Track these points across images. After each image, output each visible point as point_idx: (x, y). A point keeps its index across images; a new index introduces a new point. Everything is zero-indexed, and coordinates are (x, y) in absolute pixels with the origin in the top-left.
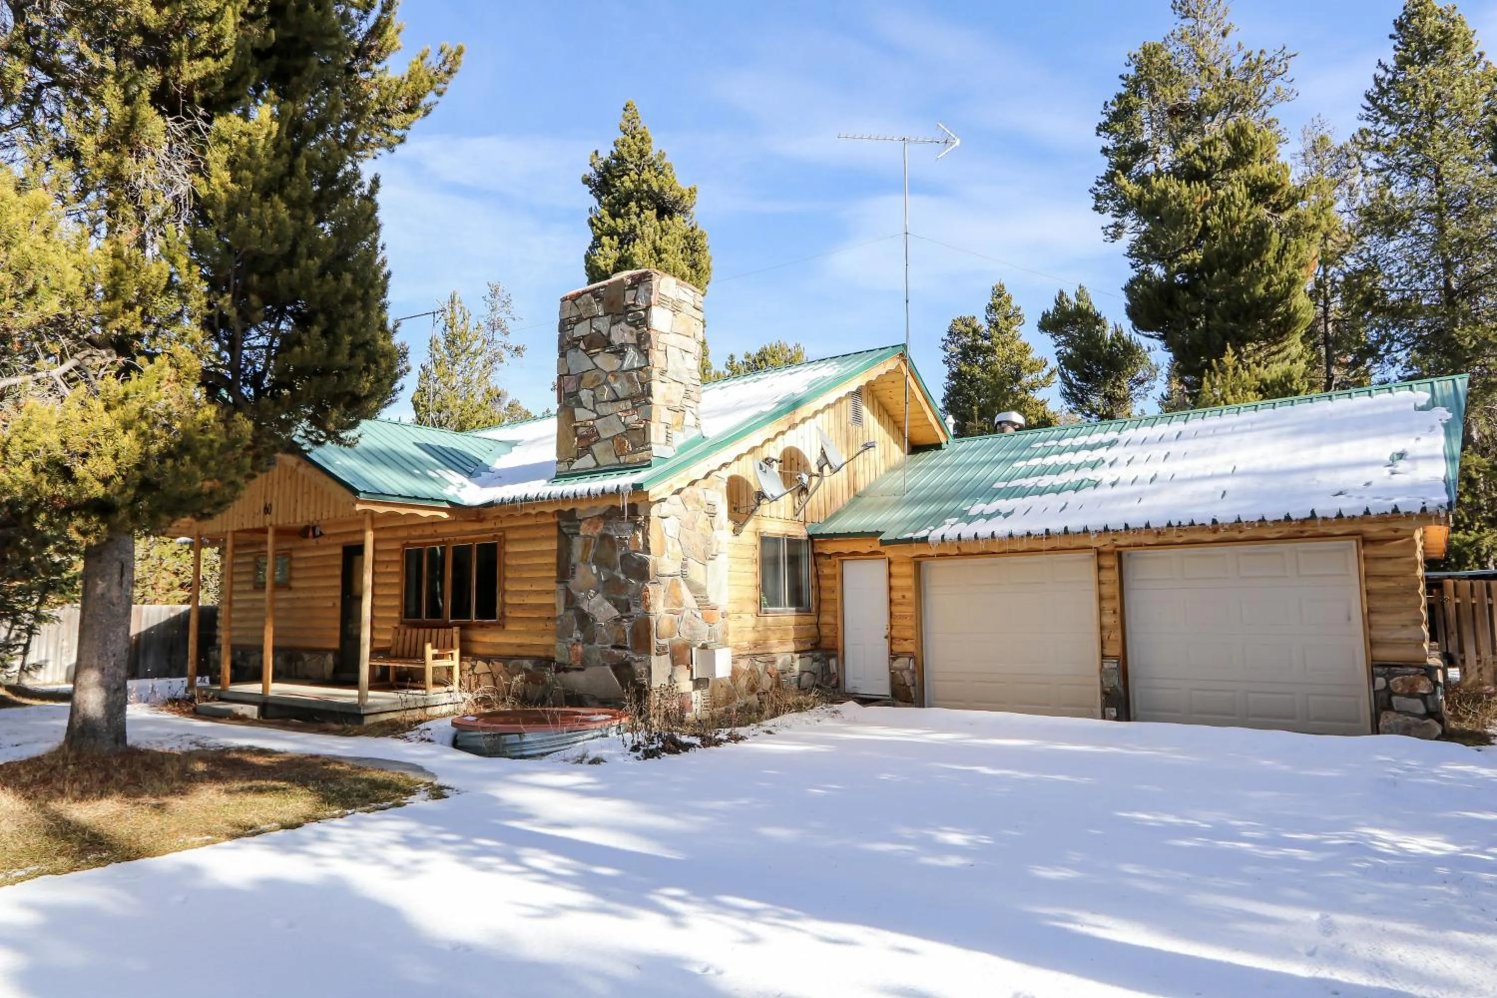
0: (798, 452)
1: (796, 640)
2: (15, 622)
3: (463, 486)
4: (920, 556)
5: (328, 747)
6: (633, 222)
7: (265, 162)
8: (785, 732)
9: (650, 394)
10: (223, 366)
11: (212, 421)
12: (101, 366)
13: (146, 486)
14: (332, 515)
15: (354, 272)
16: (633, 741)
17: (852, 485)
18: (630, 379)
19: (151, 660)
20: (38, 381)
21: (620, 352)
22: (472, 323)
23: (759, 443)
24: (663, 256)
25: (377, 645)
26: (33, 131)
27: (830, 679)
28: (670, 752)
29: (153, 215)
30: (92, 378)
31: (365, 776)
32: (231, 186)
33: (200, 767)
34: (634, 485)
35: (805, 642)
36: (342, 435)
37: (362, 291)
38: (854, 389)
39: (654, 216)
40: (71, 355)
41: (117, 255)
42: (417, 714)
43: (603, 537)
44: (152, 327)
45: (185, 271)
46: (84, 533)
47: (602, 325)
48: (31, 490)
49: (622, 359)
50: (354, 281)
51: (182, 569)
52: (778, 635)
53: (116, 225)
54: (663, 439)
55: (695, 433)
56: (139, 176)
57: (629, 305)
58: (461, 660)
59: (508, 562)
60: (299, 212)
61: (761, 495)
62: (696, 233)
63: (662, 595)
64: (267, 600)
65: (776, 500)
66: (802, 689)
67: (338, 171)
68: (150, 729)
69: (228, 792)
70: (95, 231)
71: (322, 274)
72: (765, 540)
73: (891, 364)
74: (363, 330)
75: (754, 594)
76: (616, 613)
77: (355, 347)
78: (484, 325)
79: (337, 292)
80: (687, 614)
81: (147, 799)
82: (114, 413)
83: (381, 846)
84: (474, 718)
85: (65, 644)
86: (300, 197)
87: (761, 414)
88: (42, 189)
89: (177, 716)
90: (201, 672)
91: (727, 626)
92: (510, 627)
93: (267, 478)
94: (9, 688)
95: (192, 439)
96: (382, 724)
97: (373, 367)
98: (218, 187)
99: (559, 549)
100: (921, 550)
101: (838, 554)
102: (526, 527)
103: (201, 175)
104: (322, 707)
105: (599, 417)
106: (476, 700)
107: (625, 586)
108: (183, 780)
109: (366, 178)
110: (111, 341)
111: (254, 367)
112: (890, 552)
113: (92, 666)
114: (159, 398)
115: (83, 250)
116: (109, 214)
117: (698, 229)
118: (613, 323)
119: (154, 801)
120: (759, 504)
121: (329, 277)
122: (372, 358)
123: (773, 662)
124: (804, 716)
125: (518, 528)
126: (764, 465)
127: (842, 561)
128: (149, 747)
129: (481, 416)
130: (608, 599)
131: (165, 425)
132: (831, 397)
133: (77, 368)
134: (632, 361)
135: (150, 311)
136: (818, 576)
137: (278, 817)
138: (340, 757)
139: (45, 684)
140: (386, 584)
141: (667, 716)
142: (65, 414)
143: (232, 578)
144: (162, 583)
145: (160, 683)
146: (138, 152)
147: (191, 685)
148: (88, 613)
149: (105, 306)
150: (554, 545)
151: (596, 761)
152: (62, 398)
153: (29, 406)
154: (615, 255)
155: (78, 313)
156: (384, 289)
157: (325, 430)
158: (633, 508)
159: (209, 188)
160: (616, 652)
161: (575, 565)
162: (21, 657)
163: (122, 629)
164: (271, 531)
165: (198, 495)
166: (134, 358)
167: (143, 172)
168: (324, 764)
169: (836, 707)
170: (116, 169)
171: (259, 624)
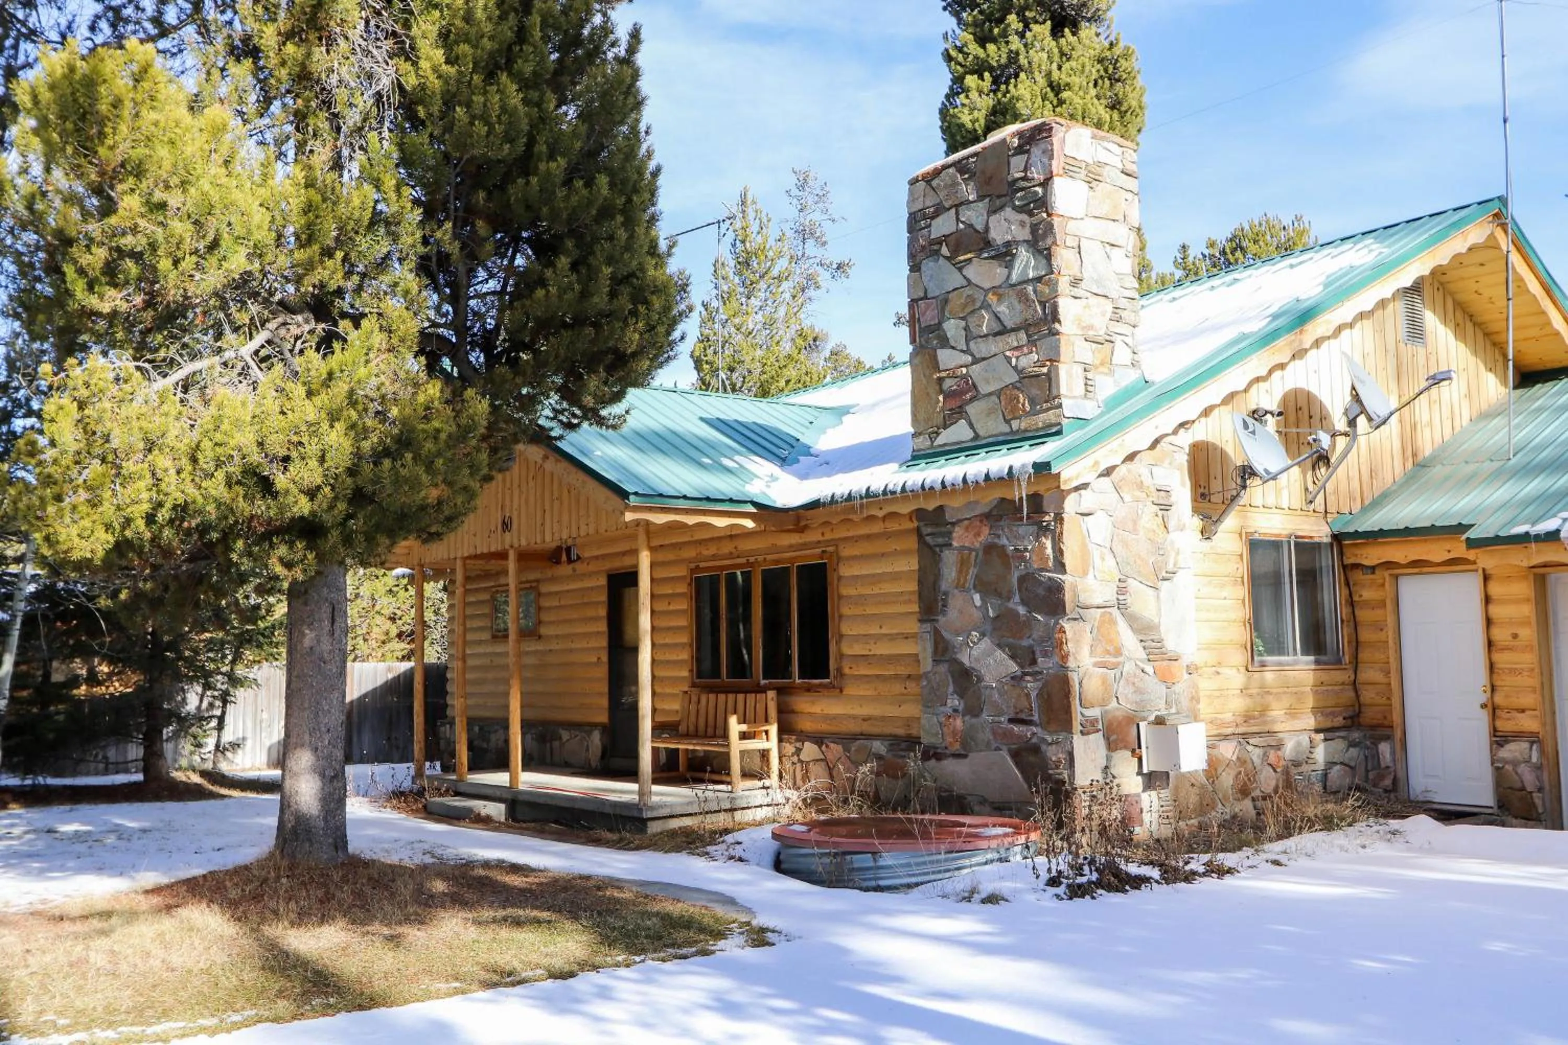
0: (1309, 396)
1: (1316, 710)
2: (207, 686)
3: (773, 478)
4: (1545, 565)
5: (601, 865)
6: (1013, 47)
7: (488, 28)
8: (1303, 862)
9: (1055, 318)
10: (444, 326)
11: (436, 403)
12: (297, 338)
13: (359, 497)
14: (591, 531)
15: (610, 172)
16: (1049, 870)
17: (1410, 449)
18: (1023, 298)
19: (367, 737)
20: (225, 364)
21: (1005, 255)
22: (773, 232)
23: (1242, 387)
24: (1065, 95)
25: (660, 719)
26: (204, 30)
27: (1381, 777)
28: (1110, 888)
29: (350, 123)
30: (288, 355)
31: (656, 907)
32: (444, 67)
33: (439, 886)
34: (1036, 465)
35: (1333, 714)
36: (604, 413)
37: (623, 199)
38: (1408, 283)
39: (1047, 33)
40: (263, 325)
41: (310, 184)
42: (721, 820)
43: (990, 549)
44: (356, 279)
45: (393, 195)
46: (288, 565)
47: (975, 215)
48: (225, 509)
49: (1009, 266)
50: (612, 185)
51: (399, 613)
52: (1286, 702)
53: (305, 142)
54: (1081, 390)
55: (1131, 377)
56: (331, 70)
57: (1017, 180)
58: (780, 740)
59: (844, 591)
60: (534, 95)
61: (1247, 472)
62: (1117, 51)
63: (1087, 638)
64: (511, 653)
65: (1274, 478)
66: (1330, 792)
67: (583, 27)
68: (372, 832)
69: (478, 923)
70: (281, 154)
71: (568, 182)
72: (1255, 546)
73: (1476, 234)
74: (626, 256)
75: (1241, 634)
76: (1013, 667)
77: (618, 281)
78: (790, 233)
79: (590, 203)
80: (1128, 668)
81: (376, 927)
82: (317, 400)
83: (685, 1011)
84: (804, 828)
85: (265, 715)
86: (535, 73)
87: (1244, 337)
88: (217, 105)
89: (403, 816)
90: (430, 756)
91: (1195, 686)
92: (850, 690)
93: (504, 480)
94: (204, 774)
95: (412, 430)
96: (673, 834)
97: (642, 309)
98: (429, 71)
99: (920, 570)
100: (1549, 554)
101: (1389, 565)
102: (868, 537)
103: (407, 59)
104: (590, 807)
105: (976, 361)
106: (804, 800)
107: (1029, 623)
108: (420, 904)
109: (622, 33)
110: (307, 304)
111: (483, 325)
112: (1486, 560)
113: (303, 745)
114: (369, 375)
115: (270, 182)
116: (297, 129)
117: (1121, 44)
118: (993, 211)
119: (386, 931)
120: (1244, 487)
121: (579, 184)
122: (641, 297)
123: (1279, 747)
124: (1337, 838)
125: (856, 539)
126: (1250, 421)
127: (1396, 577)
128: (375, 857)
129: (791, 372)
130: (1000, 646)
131: (378, 413)
132: (1366, 300)
133: (269, 342)
134: (1027, 266)
135: (353, 255)
136: (1352, 603)
137: (545, 962)
138: (618, 880)
139: (243, 770)
140: (669, 629)
141: (1103, 830)
142: (261, 405)
143: (464, 624)
144: (377, 633)
145: (381, 770)
146: (329, 38)
147: (419, 774)
148: (295, 673)
149: (300, 255)
150: (911, 564)
151: (992, 899)
152: (255, 385)
153: (219, 398)
154: (987, 102)
155: (268, 268)
156: (653, 193)
157: (581, 407)
158: (1036, 501)
159: (417, 75)
160: (1016, 728)
161: (946, 594)
162: (215, 733)
163: (336, 694)
164: (512, 555)
165: (423, 508)
166: (335, 324)
167: (336, 65)
168: (599, 888)
169: (1394, 824)
170: (303, 66)
171: (501, 688)
